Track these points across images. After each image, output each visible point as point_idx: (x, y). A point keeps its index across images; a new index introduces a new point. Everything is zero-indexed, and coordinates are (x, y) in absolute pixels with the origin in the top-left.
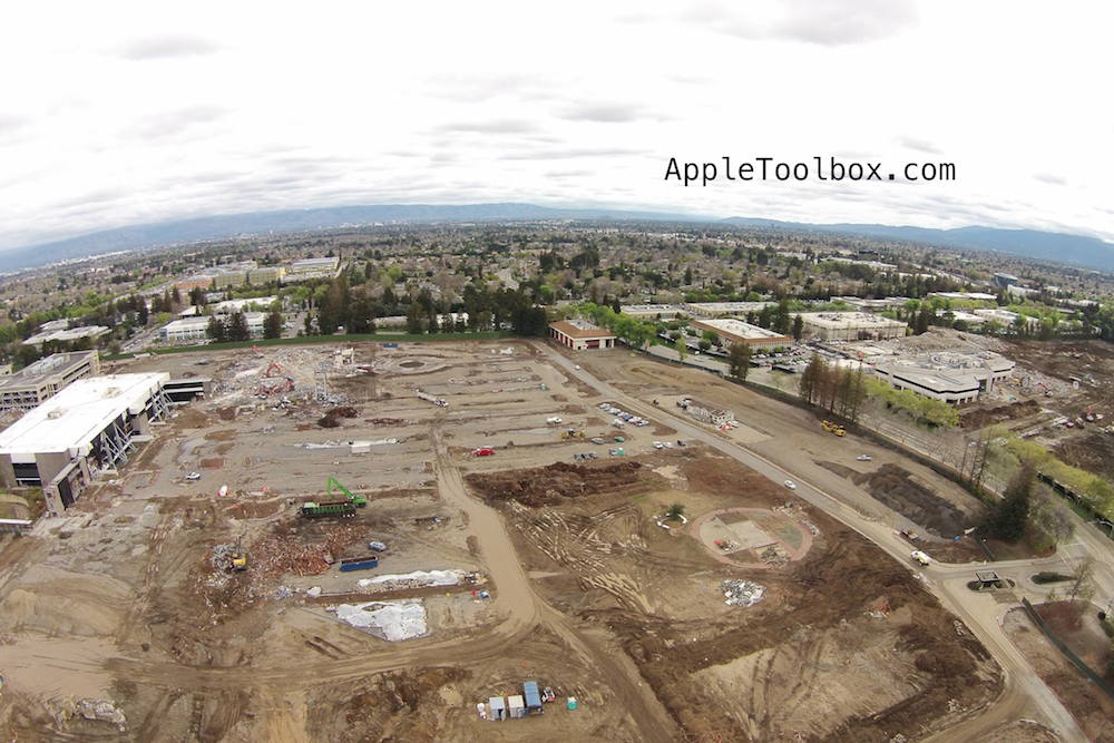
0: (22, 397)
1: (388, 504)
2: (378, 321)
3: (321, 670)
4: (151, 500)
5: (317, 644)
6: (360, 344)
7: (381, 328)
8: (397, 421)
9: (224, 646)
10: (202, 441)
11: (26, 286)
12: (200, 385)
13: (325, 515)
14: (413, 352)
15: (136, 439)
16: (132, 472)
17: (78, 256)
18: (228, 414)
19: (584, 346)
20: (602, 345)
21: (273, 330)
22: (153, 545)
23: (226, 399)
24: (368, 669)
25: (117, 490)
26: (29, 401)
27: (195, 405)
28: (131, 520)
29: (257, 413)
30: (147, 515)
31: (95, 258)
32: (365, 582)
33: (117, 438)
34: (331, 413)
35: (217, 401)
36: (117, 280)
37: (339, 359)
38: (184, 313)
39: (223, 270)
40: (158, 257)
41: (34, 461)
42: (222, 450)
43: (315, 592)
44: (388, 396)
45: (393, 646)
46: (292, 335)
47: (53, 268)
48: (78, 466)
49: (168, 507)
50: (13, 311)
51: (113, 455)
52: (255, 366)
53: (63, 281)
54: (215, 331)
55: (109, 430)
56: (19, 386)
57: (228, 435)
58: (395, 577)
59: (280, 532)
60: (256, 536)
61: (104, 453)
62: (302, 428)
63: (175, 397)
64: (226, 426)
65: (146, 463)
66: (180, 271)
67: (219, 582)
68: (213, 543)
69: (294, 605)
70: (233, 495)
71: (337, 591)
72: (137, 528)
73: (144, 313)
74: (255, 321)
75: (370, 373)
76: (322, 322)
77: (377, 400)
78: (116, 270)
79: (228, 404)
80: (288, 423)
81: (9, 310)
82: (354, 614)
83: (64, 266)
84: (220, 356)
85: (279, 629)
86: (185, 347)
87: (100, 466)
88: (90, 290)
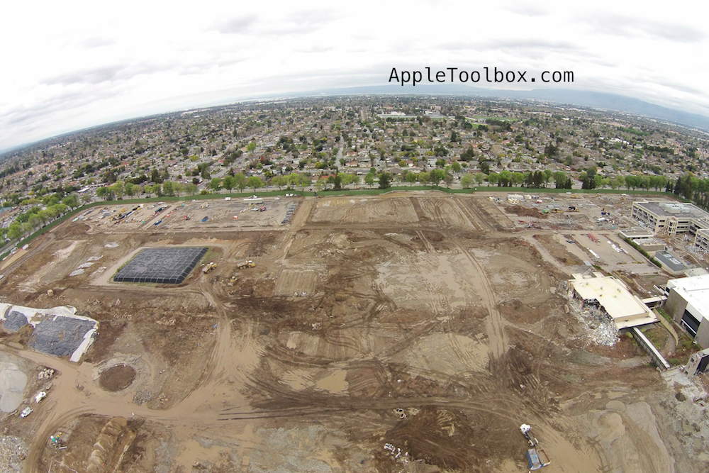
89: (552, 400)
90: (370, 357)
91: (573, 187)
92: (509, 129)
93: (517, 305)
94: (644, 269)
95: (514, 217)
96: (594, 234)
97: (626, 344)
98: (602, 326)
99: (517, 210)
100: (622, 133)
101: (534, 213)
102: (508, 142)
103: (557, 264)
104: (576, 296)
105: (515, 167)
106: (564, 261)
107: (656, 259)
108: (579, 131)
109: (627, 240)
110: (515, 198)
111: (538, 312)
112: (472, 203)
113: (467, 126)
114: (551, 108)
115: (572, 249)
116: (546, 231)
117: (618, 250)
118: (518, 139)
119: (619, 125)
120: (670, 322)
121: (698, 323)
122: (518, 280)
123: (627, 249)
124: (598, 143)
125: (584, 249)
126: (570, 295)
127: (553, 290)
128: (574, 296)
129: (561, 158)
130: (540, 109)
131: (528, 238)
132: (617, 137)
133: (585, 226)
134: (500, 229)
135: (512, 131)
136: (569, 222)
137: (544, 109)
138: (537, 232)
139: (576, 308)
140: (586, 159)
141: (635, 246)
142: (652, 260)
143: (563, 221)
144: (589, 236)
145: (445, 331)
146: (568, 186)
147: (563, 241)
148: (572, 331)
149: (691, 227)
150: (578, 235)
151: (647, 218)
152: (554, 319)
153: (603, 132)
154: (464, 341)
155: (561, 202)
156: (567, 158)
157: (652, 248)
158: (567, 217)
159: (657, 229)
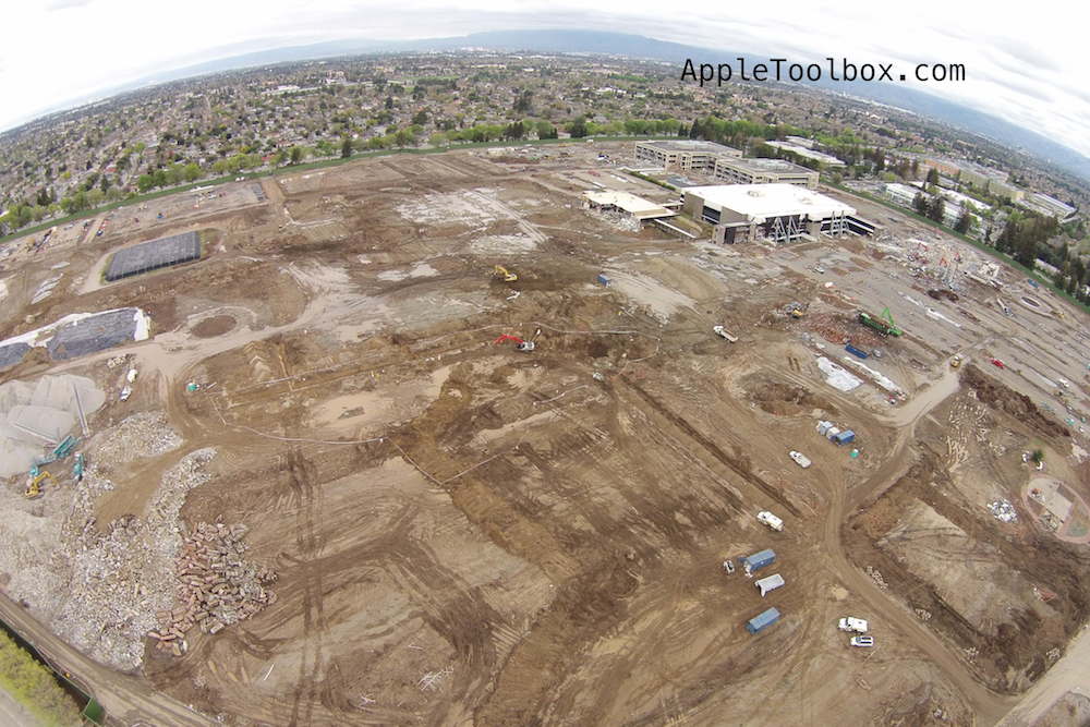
0: (740, 175)
1: (910, 345)
2: (1039, 262)
3: (780, 367)
4: (781, 267)
5: (793, 361)
6: (1015, 270)
7: (1038, 269)
8: (974, 319)
9: (750, 334)
10: (846, 259)
11: (796, 100)
12: (873, 228)
13: (870, 326)
14: (1044, 297)
15: (804, 235)
16: (786, 249)
17: (862, 96)
18: (878, 255)
21: (962, 227)
22: (761, 282)
23: (884, 247)
24: (802, 382)
25: (766, 252)
26: (745, 179)
27: (864, 240)
28: (761, 268)
29: (898, 265)
30: (772, 269)
31: (877, 104)
32: (848, 358)
33: (789, 226)
34: (944, 292)
35: (880, 245)
36: (882, 132)
37: (986, 269)
38: (914, 183)
39: (973, 168)
40: (933, 131)
41: (719, 209)
42: (852, 269)
43: (820, 346)
44: (989, 305)
45: (824, 384)
46: (974, 238)
47: (832, 96)
48: (748, 227)
49: (788, 273)
50: (770, 115)
51: (780, 236)
52: (928, 241)
53: (833, 111)
54: (920, 205)
55: (785, 220)
56: (741, 168)
57: (866, 265)
58: (864, 366)
59: (838, 318)
60: (822, 312)
61: (774, 230)
62: (914, 287)
63: (852, 227)
64: (872, 261)
65: (799, 250)
66: (943, 151)
67: (777, 314)
68: (795, 300)
69: (803, 344)
70: (832, 290)
71: (832, 353)
72: (761, 273)
73: (881, 166)
74: (951, 212)
75: (997, 289)
76: (1000, 241)
77: (980, 304)
78: (889, 124)
79: (885, 250)
80: (912, 281)
81: (768, 112)
82: (824, 363)
83: (843, 98)
84: (911, 223)
85: (784, 346)
86: (891, 204)
87: (766, 236)
88: (853, 130)
89: (600, 258)
90: (440, 255)
91: (560, 138)
92: (454, 87)
93: (541, 216)
94: (655, 191)
95: (503, 165)
96: (597, 171)
97: (650, 231)
98: (623, 219)
99: (503, 159)
100: (616, 82)
101: (522, 160)
102: (459, 102)
103: (564, 191)
104: (593, 206)
105: (482, 124)
106: (571, 189)
107: (668, 184)
108: (551, 82)
109: (632, 174)
110: (496, 151)
111: (562, 218)
112: (451, 159)
113: (398, 89)
114: (502, 57)
115: (572, 182)
116: (541, 172)
117: (624, 181)
118: (473, 98)
119: (610, 72)
120: (691, 220)
121: (719, 213)
122: (534, 203)
123: (634, 180)
124: (582, 95)
125: (587, 182)
126: (587, 206)
127: (569, 206)
128: (591, 207)
129: (536, 113)
130: (486, 61)
131: (527, 177)
132: (607, 86)
133: (582, 166)
134: (494, 174)
135: (459, 89)
136: (565, 164)
137: (495, 60)
138: (533, 173)
139: (596, 214)
140: (569, 111)
141: (643, 178)
142: (664, 186)
143: (556, 164)
144: (590, 173)
145: (488, 235)
146: (554, 136)
147: (563, 178)
148: (597, 226)
149: (711, 162)
150: (577, 173)
151: (653, 155)
152: (578, 221)
153: (587, 81)
154: (509, 238)
155: (551, 150)
156: (544, 112)
157: (663, 177)
158: (561, 161)
159: (667, 164)
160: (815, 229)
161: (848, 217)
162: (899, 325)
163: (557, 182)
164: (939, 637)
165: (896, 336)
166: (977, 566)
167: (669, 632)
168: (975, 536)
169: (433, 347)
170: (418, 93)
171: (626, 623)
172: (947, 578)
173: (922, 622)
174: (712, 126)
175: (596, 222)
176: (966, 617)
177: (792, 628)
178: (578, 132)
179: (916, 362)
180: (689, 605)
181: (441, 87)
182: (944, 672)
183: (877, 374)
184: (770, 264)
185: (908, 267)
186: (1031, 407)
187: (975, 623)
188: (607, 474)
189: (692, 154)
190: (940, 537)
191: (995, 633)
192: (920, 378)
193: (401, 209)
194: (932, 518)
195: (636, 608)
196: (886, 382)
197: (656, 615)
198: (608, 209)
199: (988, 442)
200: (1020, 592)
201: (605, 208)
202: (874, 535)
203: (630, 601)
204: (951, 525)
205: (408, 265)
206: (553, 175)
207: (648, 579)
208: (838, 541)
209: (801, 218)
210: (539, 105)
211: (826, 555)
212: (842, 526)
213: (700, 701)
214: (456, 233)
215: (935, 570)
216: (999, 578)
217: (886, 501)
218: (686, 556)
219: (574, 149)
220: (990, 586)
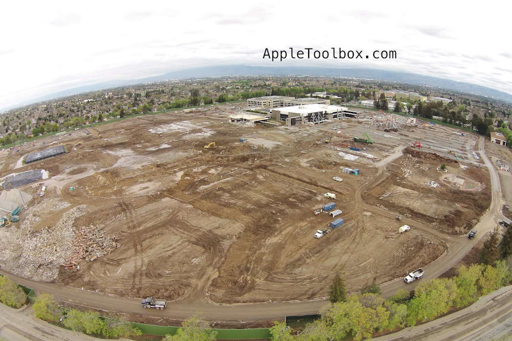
0: (295, 104)
1: (378, 145)
2: (434, 117)
3: (323, 157)
4: (317, 130)
5: (328, 155)
7: (435, 119)
8: (406, 136)
9: (308, 149)
10: (346, 125)
12: (356, 113)
13: (359, 141)
14: (439, 127)
15: (326, 120)
18: (360, 123)
19: (495, 142)
20: (502, 143)
21: (397, 110)
22: (309, 135)
23: (362, 120)
24: (333, 160)
25: (310, 126)
27: (353, 119)
29: (369, 124)
30: (314, 131)
32: (352, 151)
33: (319, 117)
34: (391, 129)
35: (360, 119)
37: (410, 121)
41: (287, 114)
42: (348, 128)
43: (339, 149)
44: (413, 131)
45: (343, 159)
48: (301, 118)
49: (321, 131)
51: (315, 121)
52: (382, 116)
55: (316, 114)
56: (295, 102)
57: (355, 126)
58: (359, 152)
59: (345, 141)
60: (338, 140)
61: (312, 119)
62: (378, 130)
63: (347, 115)
64: (357, 124)
65: (324, 125)
66: (387, 89)
67: (319, 143)
69: (331, 149)
70: (341, 134)
71: (344, 151)
72: (309, 132)
74: (391, 106)
75: (416, 126)
76: (415, 111)
77: (408, 131)
80: (376, 128)
82: (341, 154)
84: (373, 112)
85: (323, 151)
86: (365, 108)
87: (309, 121)
89: (239, 135)
90: (171, 141)
91: (214, 103)
93: (211, 126)
95: (191, 114)
96: (232, 112)
97: (259, 126)
98: (247, 123)
99: (190, 112)
100: (235, 84)
101: (199, 112)
102: (167, 97)
103: (219, 118)
107: (264, 112)
108: (206, 87)
109: (248, 111)
110: (187, 110)
111: (220, 126)
112: (168, 115)
114: (182, 82)
115: (222, 116)
116: (208, 114)
118: (172, 95)
120: (276, 121)
122: (207, 123)
123: (249, 113)
124: (221, 90)
126: (230, 121)
127: (222, 122)
128: (232, 121)
131: (203, 116)
132: (231, 86)
133: (225, 111)
134: (188, 117)
135: (165, 93)
136: (218, 111)
137: (179, 83)
138: (205, 115)
139: (235, 123)
140: (216, 95)
141: (253, 111)
142: (262, 113)
143: (214, 112)
144: (229, 113)
145: (190, 134)
146: (211, 103)
147: (218, 115)
149: (281, 103)
150: (223, 113)
151: (256, 104)
153: (221, 85)
154: (198, 134)
155: (211, 107)
157: (261, 110)
158: (216, 110)
159: (263, 106)
160: (331, 117)
161: (344, 111)
162: (372, 140)
163: (216, 116)
164: (418, 222)
165: (371, 143)
166: (426, 201)
167: (298, 232)
168: (422, 193)
169: (175, 166)
170: (147, 95)
171: (278, 232)
172: (414, 205)
173: (408, 218)
174: (280, 91)
175: (235, 126)
176: (428, 215)
177: (350, 225)
178: (222, 100)
179: (381, 150)
180: (303, 224)
181: (158, 93)
182: (425, 231)
183: (365, 154)
184: (313, 129)
185: (374, 125)
186: (437, 156)
187: (434, 216)
188: (257, 192)
189: (273, 100)
190: (406, 194)
191: (443, 218)
192: (385, 154)
193: (151, 130)
194: (401, 189)
195: (280, 227)
196: (370, 156)
197: (290, 228)
198: (239, 121)
199: (420, 167)
200: (449, 206)
201: (238, 121)
202: (377, 196)
203: (277, 226)
204: (410, 190)
205: (158, 145)
206: (213, 115)
207: (283, 219)
208: (362, 200)
209: (324, 113)
210: (202, 94)
211: (358, 204)
212: (362, 195)
213: (319, 252)
214: (176, 134)
215: (408, 203)
216: (437, 203)
217: (379, 187)
218: (297, 210)
219: (221, 106)
220: (434, 206)
